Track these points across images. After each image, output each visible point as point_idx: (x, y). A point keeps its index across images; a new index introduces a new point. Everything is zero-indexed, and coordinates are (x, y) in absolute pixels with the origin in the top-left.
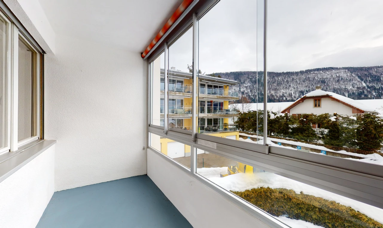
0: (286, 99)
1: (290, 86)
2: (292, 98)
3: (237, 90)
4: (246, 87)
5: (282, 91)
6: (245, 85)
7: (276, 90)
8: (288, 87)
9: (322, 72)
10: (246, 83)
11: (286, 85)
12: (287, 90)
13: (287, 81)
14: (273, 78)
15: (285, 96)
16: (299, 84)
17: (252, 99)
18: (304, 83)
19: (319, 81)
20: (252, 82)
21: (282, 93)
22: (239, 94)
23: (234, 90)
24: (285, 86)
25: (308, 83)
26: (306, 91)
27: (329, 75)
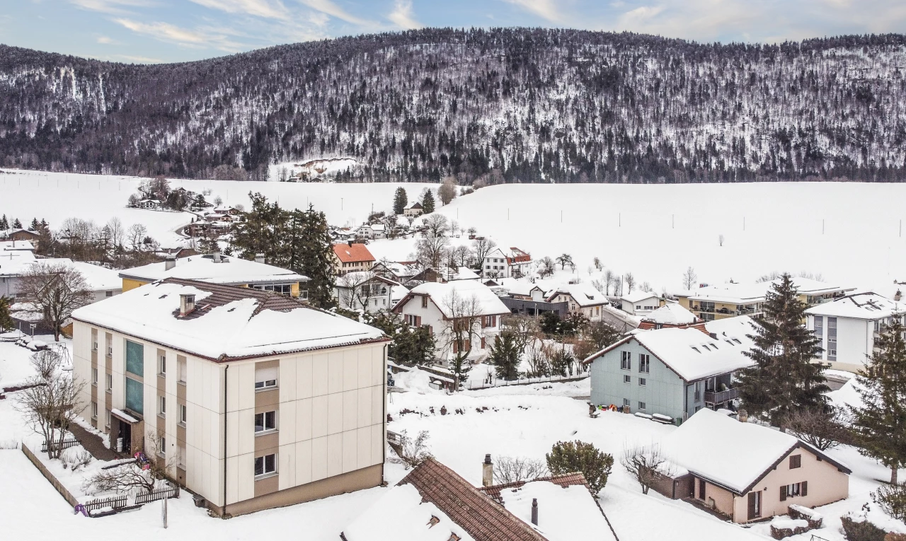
0: (722, 163)
1: (739, 107)
2: (744, 161)
3: (519, 118)
4: (560, 105)
5: (709, 128)
6: (553, 95)
7: (682, 121)
8: (732, 112)
9: (865, 51)
10: (560, 85)
11: (725, 104)
12: (728, 125)
13: (731, 87)
14: (673, 70)
15: (716, 154)
16: (776, 100)
17: (584, 159)
18: (792, 98)
19: (849, 94)
20: (585, 82)
21: (705, 136)
22: (529, 134)
23: (508, 115)
24: (721, 108)
25: (807, 99)
26: (800, 132)
27: (888, 69)
